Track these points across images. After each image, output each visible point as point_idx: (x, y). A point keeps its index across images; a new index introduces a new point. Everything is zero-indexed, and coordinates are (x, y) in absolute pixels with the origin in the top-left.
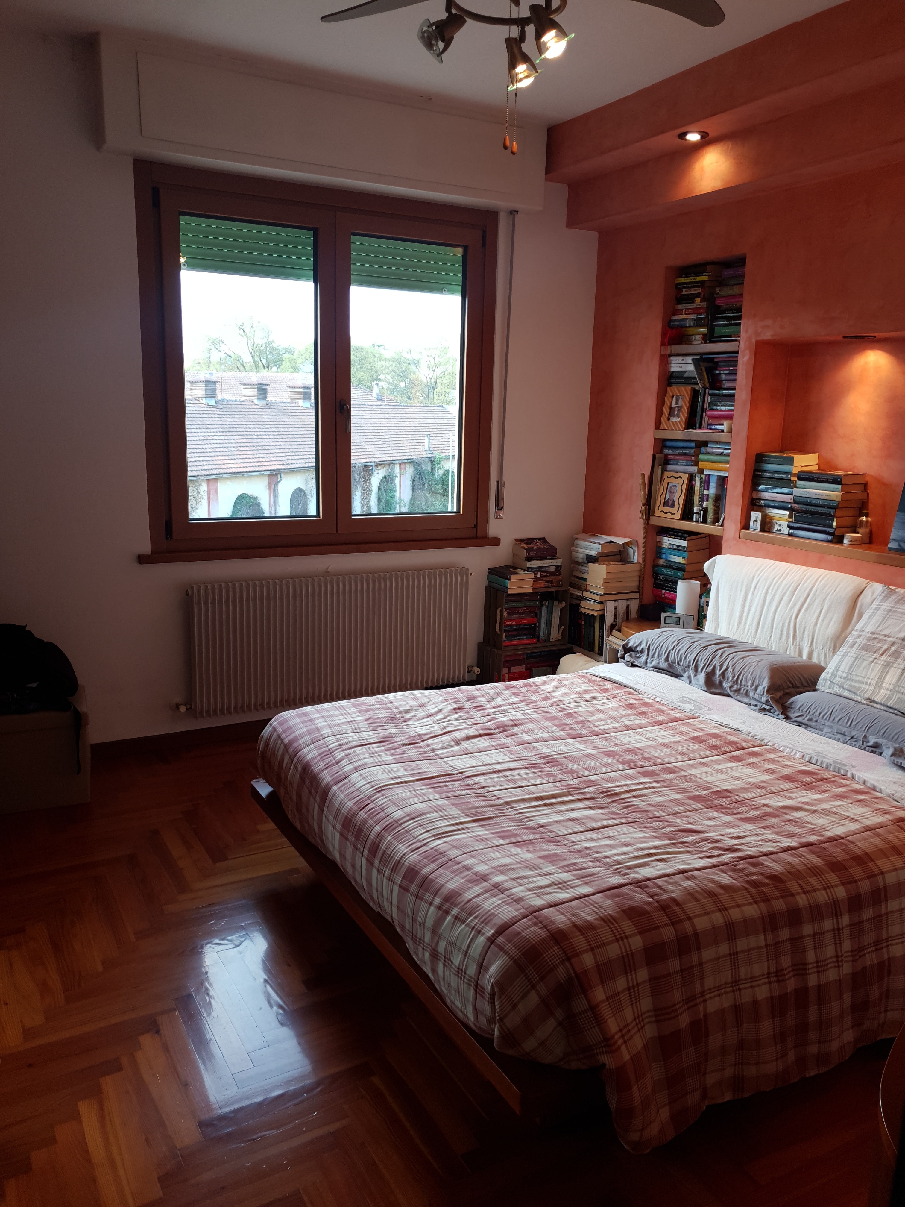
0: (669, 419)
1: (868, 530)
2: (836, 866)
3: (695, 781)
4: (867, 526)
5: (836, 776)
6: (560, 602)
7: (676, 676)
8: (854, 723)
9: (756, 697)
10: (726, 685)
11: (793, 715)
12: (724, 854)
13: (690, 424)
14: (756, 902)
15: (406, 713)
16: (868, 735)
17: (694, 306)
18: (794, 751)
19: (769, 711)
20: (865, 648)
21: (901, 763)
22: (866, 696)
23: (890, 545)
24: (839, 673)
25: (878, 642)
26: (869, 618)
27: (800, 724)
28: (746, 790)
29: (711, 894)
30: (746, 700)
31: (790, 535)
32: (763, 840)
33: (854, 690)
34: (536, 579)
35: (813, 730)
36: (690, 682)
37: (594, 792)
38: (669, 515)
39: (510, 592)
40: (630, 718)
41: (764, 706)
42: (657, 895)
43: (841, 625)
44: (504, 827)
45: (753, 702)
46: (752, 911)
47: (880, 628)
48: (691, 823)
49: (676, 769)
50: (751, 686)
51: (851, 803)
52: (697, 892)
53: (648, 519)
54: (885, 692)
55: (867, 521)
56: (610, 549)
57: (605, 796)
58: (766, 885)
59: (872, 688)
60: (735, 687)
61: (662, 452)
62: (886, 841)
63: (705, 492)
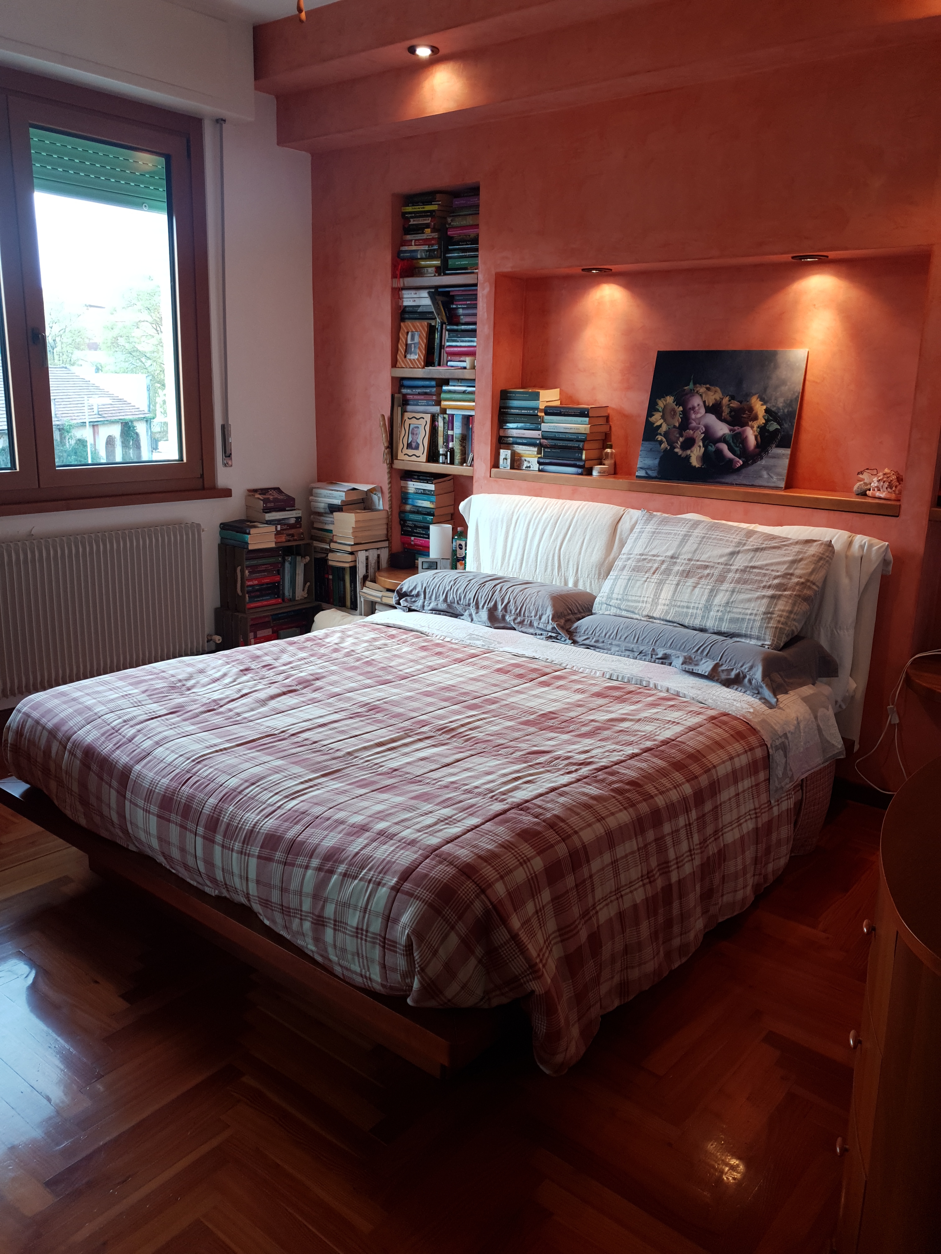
0: (405, 357)
1: (613, 461)
2: (678, 766)
3: (519, 708)
4: (612, 458)
5: (640, 688)
6: (303, 556)
7: (456, 615)
8: (640, 639)
9: (541, 626)
10: (508, 618)
11: (579, 640)
12: (581, 769)
13: (429, 362)
14: (625, 808)
15: (186, 680)
16: (656, 648)
17: (424, 236)
18: (594, 671)
19: (556, 638)
20: (636, 569)
22: (645, 613)
23: (637, 474)
24: (615, 596)
25: (648, 563)
26: (635, 541)
27: (588, 647)
28: (568, 710)
29: (587, 806)
30: (531, 630)
31: (539, 471)
32: (608, 751)
33: (632, 610)
34: (278, 533)
35: (602, 651)
36: (472, 620)
37: (430, 731)
38: (414, 458)
39: (251, 547)
40: (429, 659)
41: (550, 634)
42: (541, 814)
43: (604, 551)
44: (357, 777)
45: (539, 632)
46: (624, 817)
47: (647, 550)
48: (535, 746)
49: (497, 700)
50: (535, 616)
51: (665, 709)
52: (574, 806)
53: (391, 463)
54: (662, 607)
55: (612, 453)
56: (354, 497)
57: (443, 733)
58: (628, 791)
59: (649, 605)
60: (519, 619)
61: (400, 392)
62: (708, 737)
63: (450, 432)
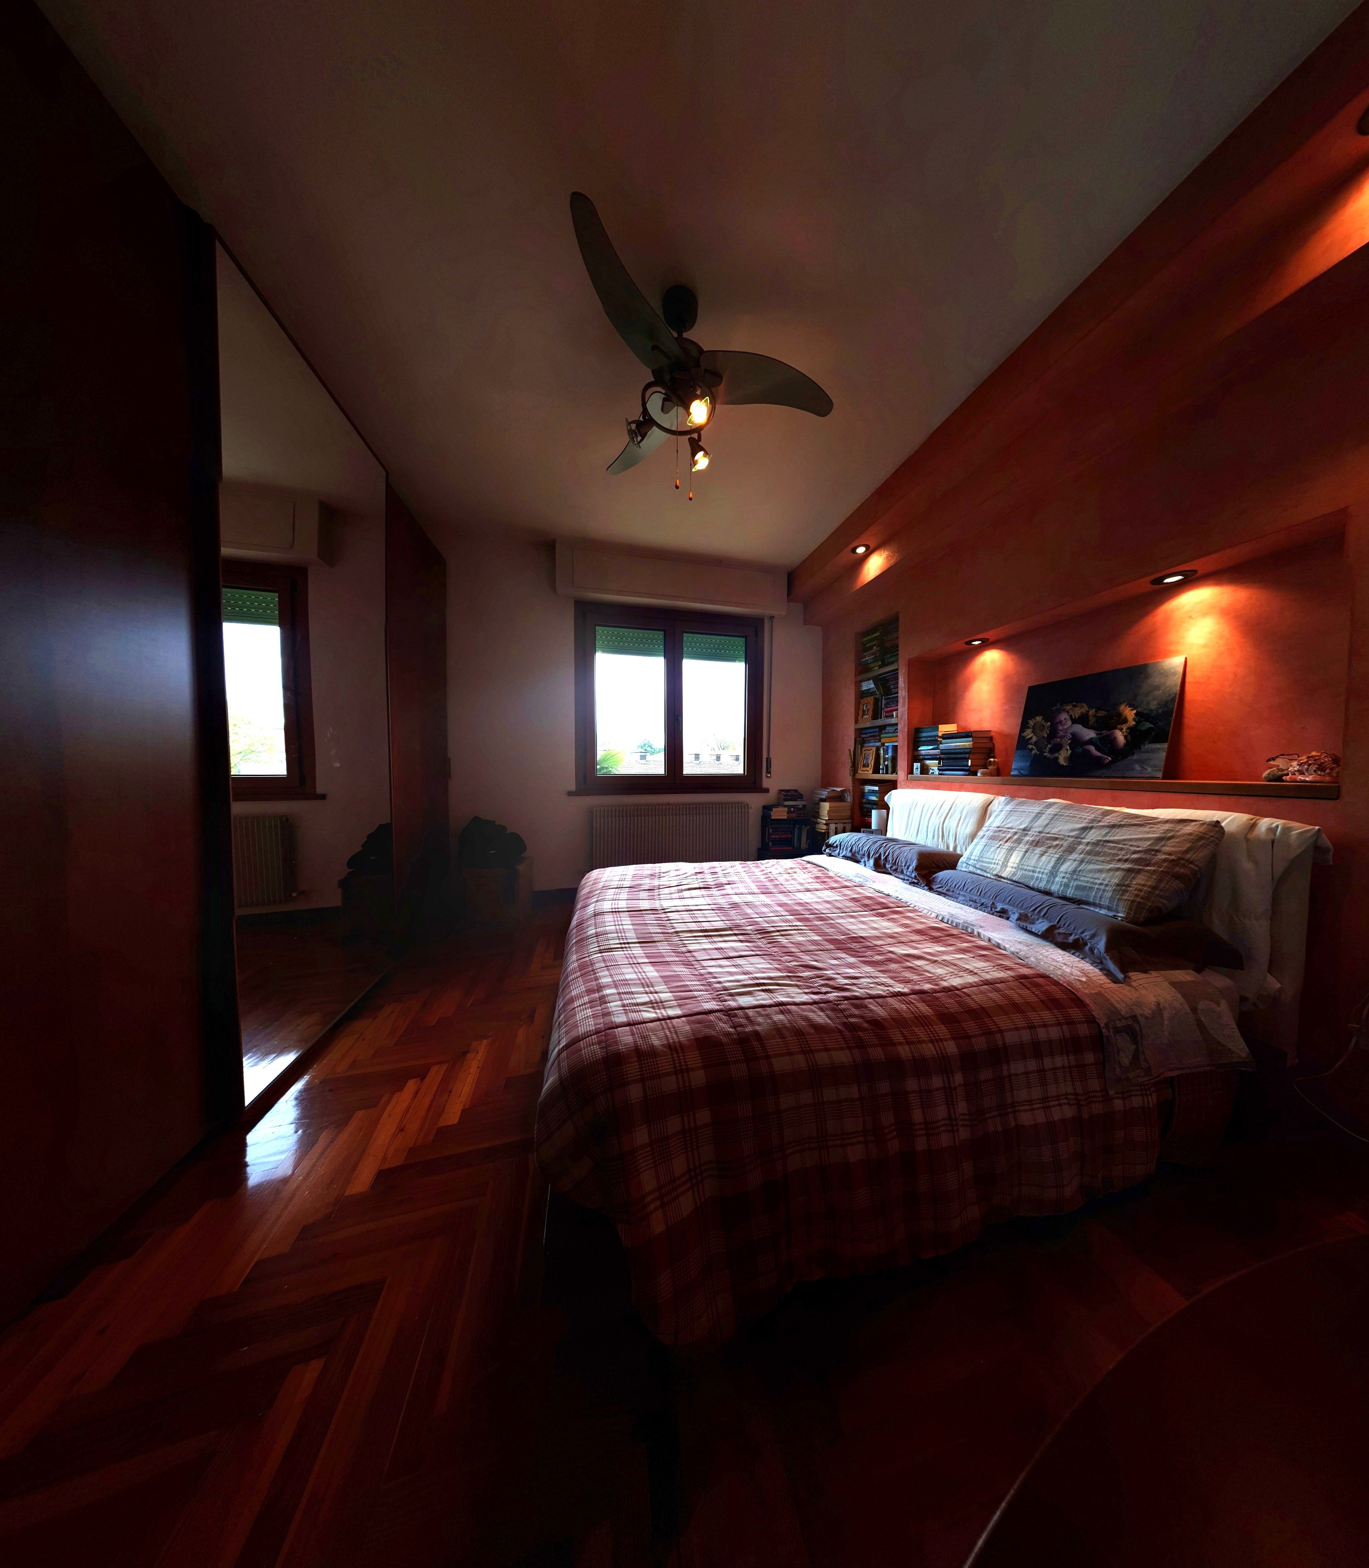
0: (862, 717)
1: (995, 767)
2: (946, 1018)
3: (838, 928)
4: (994, 765)
5: (963, 934)
6: (806, 826)
8: (982, 893)
9: (908, 873)
10: (888, 866)
11: (935, 887)
13: (875, 717)
14: (849, 1048)
16: (995, 902)
17: (873, 651)
18: (930, 912)
19: (917, 883)
20: (993, 838)
21: (1026, 927)
22: (994, 873)
23: (1012, 773)
24: (973, 857)
25: (1003, 833)
26: (996, 817)
27: (940, 893)
28: (878, 938)
30: (902, 876)
31: (939, 774)
32: (876, 983)
33: (984, 869)
34: (789, 812)
35: (950, 898)
36: (865, 865)
37: (751, 930)
38: (866, 772)
39: (772, 818)
40: (812, 884)
41: (914, 880)
42: (741, 1026)
43: (976, 826)
44: (657, 950)
45: (906, 878)
46: (843, 1057)
47: (1004, 824)
48: (816, 961)
49: (827, 918)
50: (905, 866)
51: (973, 957)
53: (854, 775)
54: (1011, 869)
55: (994, 761)
56: (833, 794)
57: (758, 933)
58: (865, 1029)
59: (999, 867)
60: (894, 868)
61: (861, 737)
62: (1004, 996)
63: (887, 756)
